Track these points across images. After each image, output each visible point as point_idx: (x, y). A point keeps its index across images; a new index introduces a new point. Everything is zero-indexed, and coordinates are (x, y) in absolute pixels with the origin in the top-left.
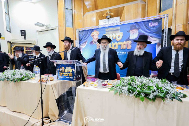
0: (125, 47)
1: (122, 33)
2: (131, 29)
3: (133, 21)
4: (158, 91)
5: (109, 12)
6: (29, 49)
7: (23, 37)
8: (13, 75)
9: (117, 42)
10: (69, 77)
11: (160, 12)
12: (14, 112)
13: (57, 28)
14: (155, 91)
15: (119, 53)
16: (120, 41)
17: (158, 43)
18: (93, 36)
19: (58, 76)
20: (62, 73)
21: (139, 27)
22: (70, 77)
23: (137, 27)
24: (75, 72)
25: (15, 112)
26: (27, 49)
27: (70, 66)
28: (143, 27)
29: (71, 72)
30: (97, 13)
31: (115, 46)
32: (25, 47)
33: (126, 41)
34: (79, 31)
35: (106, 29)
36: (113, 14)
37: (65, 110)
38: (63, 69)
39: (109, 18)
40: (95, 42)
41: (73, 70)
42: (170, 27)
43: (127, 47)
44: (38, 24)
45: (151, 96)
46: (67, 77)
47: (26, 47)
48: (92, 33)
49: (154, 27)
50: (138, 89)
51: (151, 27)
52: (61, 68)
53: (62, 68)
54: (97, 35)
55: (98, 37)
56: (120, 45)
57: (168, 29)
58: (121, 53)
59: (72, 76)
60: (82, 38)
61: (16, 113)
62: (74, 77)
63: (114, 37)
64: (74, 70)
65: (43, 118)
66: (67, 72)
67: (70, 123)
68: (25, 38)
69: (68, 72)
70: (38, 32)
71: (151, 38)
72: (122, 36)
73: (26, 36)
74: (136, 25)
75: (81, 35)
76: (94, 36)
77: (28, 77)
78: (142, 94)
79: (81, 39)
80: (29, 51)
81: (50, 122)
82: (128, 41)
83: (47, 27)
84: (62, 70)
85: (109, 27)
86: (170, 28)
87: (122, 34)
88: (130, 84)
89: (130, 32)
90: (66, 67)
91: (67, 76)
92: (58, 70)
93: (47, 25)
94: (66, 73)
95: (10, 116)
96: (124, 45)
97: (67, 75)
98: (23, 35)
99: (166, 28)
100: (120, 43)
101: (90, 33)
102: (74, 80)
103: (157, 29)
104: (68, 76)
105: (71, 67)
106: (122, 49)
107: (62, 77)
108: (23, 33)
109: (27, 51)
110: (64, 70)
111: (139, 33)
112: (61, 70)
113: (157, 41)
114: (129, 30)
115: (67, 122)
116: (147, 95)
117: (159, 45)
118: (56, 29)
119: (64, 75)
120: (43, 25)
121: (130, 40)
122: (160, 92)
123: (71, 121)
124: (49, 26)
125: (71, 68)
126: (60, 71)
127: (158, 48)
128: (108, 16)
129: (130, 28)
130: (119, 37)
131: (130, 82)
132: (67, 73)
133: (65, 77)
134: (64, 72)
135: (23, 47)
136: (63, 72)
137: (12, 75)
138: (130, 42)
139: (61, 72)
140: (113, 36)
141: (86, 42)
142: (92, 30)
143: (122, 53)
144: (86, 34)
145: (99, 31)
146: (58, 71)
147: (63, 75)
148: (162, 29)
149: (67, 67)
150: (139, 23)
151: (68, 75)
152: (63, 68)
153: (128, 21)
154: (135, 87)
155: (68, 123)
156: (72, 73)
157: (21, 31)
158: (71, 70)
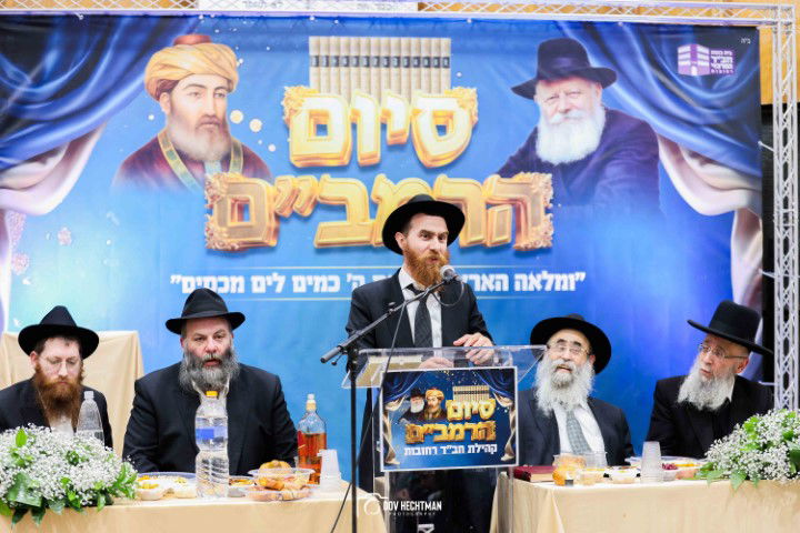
2: (548, 75)
10: (473, 443)
18: (166, 87)
19: (392, 448)
20: (422, 429)
22: (479, 447)
24: (514, 415)
27: (480, 383)
29: (485, 415)
33: (506, 173)
38: (434, 402)
40: (186, 160)
41: (497, 404)
46: (459, 450)
48: (159, 57)
52: (418, 393)
53: (423, 396)
54: (214, 83)
59: (492, 436)
62: (508, 443)
64: (505, 403)
66: (458, 416)
69: (468, 415)
76: (181, 93)
84: (426, 405)
89: (542, 95)
90: (455, 389)
91: (458, 443)
92: (394, 407)
94: (454, 421)
97: (461, 436)
102: (506, 457)
104: (467, 441)
105: (487, 387)
110: (443, 405)
111: (612, 116)
112: (417, 407)
119: (437, 438)
121: (540, 166)
125: (491, 393)
126: (409, 415)
132: (463, 421)
133: (444, 448)
134: (443, 416)
136: (434, 421)
139: (419, 418)
146: (397, 418)
147: (429, 438)
149: (463, 389)
152: (434, 395)
156: (491, 418)
158: (485, 404)
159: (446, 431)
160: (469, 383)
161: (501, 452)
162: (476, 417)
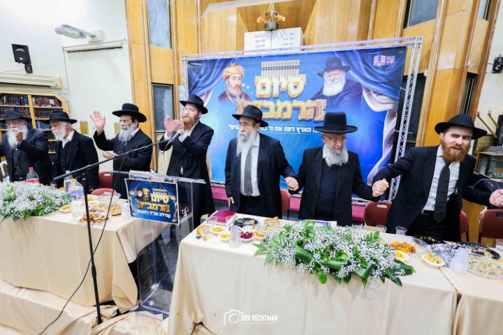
0: (310, 116)
1: (305, 76)
2: (328, 69)
3: (335, 46)
4: (357, 264)
5: (272, 12)
6: (43, 103)
7: (22, 65)
8: (10, 200)
9: (292, 99)
10: (161, 212)
11: (405, 26)
12: (21, 288)
13: (126, 46)
14: (349, 263)
15: (293, 128)
16: (299, 97)
17: (390, 111)
18: (228, 77)
19: (133, 209)
20: (143, 203)
21: (348, 65)
22: (164, 214)
23: (344, 64)
24: (177, 204)
25: (23, 290)
26: (36, 103)
27: (163, 188)
28: (359, 65)
29: (165, 202)
30: (239, 9)
31: (285, 109)
32: (29, 97)
33: (313, 99)
34: (190, 62)
35: (262, 63)
36: (284, 19)
37: (153, 283)
38: (146, 194)
39: (271, 30)
40: (232, 96)
41: (170, 199)
42: (422, 72)
43: (315, 115)
44: (66, 30)
45: (341, 274)
46: (156, 214)
47: (33, 96)
48: (226, 70)
49: (384, 67)
50: (317, 256)
51: (377, 67)
52: (140, 189)
53: (142, 190)
54: (238, 76)
55: (240, 81)
56: (297, 109)
57: (418, 75)
58: (298, 129)
59: (168, 211)
60: (197, 82)
61: (28, 291)
62: (175, 215)
63: (284, 86)
64: (173, 198)
65: (98, 305)
66: (155, 200)
67: (165, 316)
68: (29, 69)
69: (159, 201)
70: (69, 52)
71: (374, 95)
72: (305, 86)
73: (32, 64)
74: (341, 59)
75: (194, 74)
76: (230, 79)
77: (51, 205)
78: (323, 267)
79: (193, 84)
80: (43, 107)
81: (116, 313)
82: (318, 100)
83: (95, 39)
84: (143, 194)
85: (270, 57)
86: (423, 74)
87: (305, 80)
88: (301, 244)
89: (326, 75)
90: (154, 189)
91: (156, 211)
92: (132, 193)
93: (94, 34)
94: (154, 203)
95: (12, 298)
96: (309, 110)
97: (157, 209)
98: (21, 59)
99: (413, 72)
100: (296, 103)
101: (219, 70)
102: (174, 220)
103: (391, 75)
104: (159, 211)
105: (165, 191)
106: (303, 120)
107: (145, 212)
108: (21, 54)
109: (37, 107)
110: (149, 195)
111: (348, 81)
112: (140, 194)
113: (389, 107)
114: (322, 70)
115: (159, 313)
116: (334, 270)
117: (392, 116)
118: (121, 47)
119: (148, 208)
120: (82, 35)
121: (323, 97)
122: (359, 265)
123: (169, 311)
124: (99, 38)
125: (167, 193)
126: (137, 197)
127: (389, 122)
128: (271, 25)
129: (324, 66)
130: (295, 87)
131: (302, 238)
132: (157, 203)
133: (151, 212)
134: (150, 200)
135: (25, 96)
136: (146, 201)
137: (5, 200)
138: (323, 102)
139: (141, 199)
140: (281, 83)
141: (208, 92)
142: (226, 62)
143: (300, 130)
144: (209, 70)
145: (245, 66)
146: (133, 197)
147: (145, 207)
148: (405, 74)
149: (156, 190)
150: (349, 54)
151: (159, 207)
152: (146, 190)
153: (322, 46)
154: (310, 252)
155: (161, 315)
156: (168, 204)
157: (15, 47)
158: (165, 197)
159: (152, 206)
160: (158, 188)
161: (172, 218)
162: (162, 202)
